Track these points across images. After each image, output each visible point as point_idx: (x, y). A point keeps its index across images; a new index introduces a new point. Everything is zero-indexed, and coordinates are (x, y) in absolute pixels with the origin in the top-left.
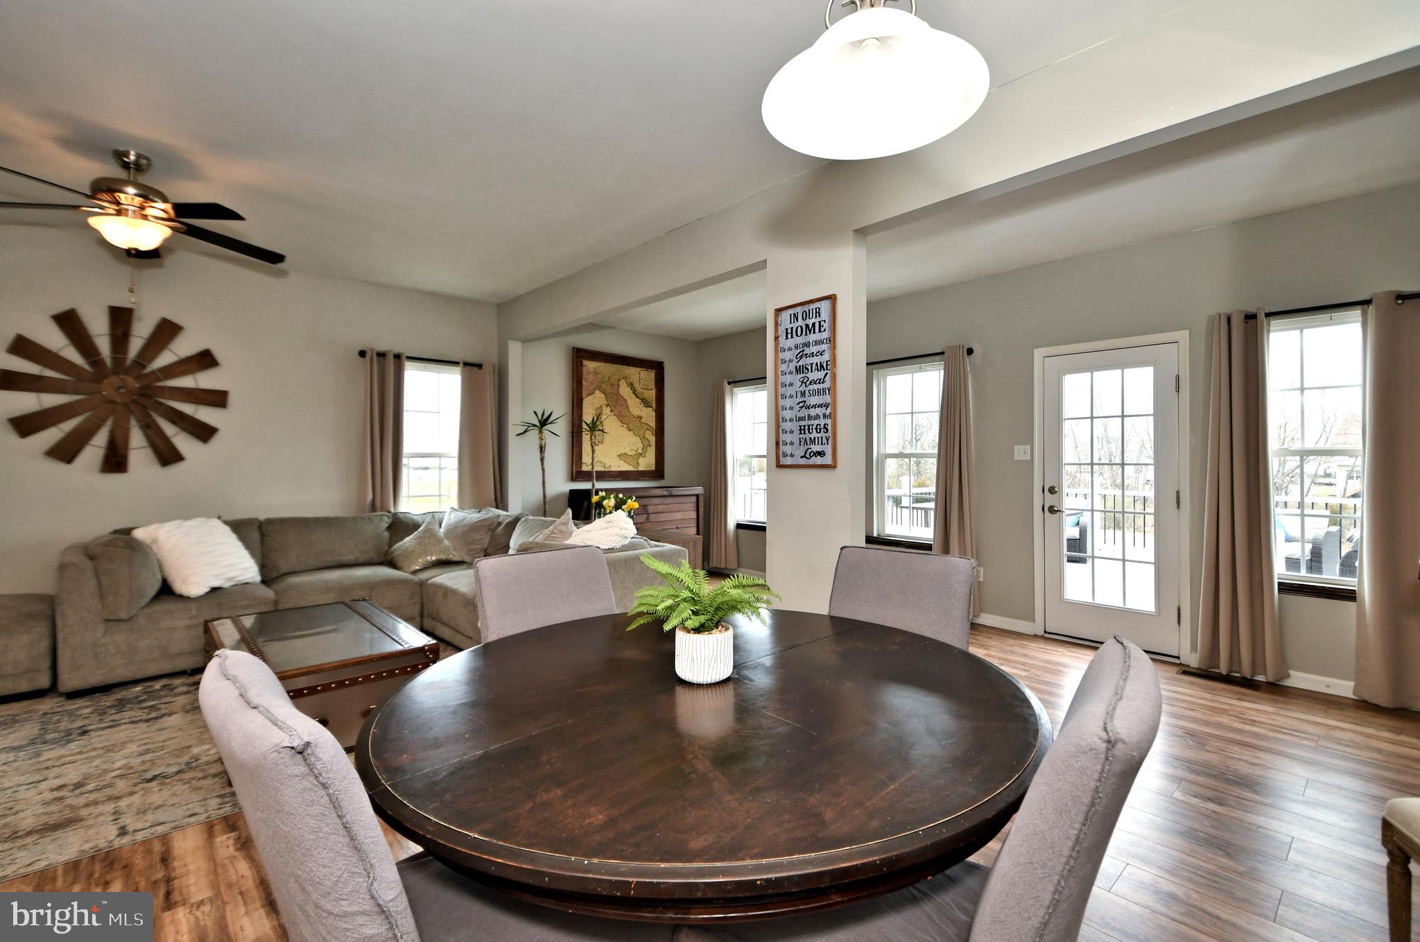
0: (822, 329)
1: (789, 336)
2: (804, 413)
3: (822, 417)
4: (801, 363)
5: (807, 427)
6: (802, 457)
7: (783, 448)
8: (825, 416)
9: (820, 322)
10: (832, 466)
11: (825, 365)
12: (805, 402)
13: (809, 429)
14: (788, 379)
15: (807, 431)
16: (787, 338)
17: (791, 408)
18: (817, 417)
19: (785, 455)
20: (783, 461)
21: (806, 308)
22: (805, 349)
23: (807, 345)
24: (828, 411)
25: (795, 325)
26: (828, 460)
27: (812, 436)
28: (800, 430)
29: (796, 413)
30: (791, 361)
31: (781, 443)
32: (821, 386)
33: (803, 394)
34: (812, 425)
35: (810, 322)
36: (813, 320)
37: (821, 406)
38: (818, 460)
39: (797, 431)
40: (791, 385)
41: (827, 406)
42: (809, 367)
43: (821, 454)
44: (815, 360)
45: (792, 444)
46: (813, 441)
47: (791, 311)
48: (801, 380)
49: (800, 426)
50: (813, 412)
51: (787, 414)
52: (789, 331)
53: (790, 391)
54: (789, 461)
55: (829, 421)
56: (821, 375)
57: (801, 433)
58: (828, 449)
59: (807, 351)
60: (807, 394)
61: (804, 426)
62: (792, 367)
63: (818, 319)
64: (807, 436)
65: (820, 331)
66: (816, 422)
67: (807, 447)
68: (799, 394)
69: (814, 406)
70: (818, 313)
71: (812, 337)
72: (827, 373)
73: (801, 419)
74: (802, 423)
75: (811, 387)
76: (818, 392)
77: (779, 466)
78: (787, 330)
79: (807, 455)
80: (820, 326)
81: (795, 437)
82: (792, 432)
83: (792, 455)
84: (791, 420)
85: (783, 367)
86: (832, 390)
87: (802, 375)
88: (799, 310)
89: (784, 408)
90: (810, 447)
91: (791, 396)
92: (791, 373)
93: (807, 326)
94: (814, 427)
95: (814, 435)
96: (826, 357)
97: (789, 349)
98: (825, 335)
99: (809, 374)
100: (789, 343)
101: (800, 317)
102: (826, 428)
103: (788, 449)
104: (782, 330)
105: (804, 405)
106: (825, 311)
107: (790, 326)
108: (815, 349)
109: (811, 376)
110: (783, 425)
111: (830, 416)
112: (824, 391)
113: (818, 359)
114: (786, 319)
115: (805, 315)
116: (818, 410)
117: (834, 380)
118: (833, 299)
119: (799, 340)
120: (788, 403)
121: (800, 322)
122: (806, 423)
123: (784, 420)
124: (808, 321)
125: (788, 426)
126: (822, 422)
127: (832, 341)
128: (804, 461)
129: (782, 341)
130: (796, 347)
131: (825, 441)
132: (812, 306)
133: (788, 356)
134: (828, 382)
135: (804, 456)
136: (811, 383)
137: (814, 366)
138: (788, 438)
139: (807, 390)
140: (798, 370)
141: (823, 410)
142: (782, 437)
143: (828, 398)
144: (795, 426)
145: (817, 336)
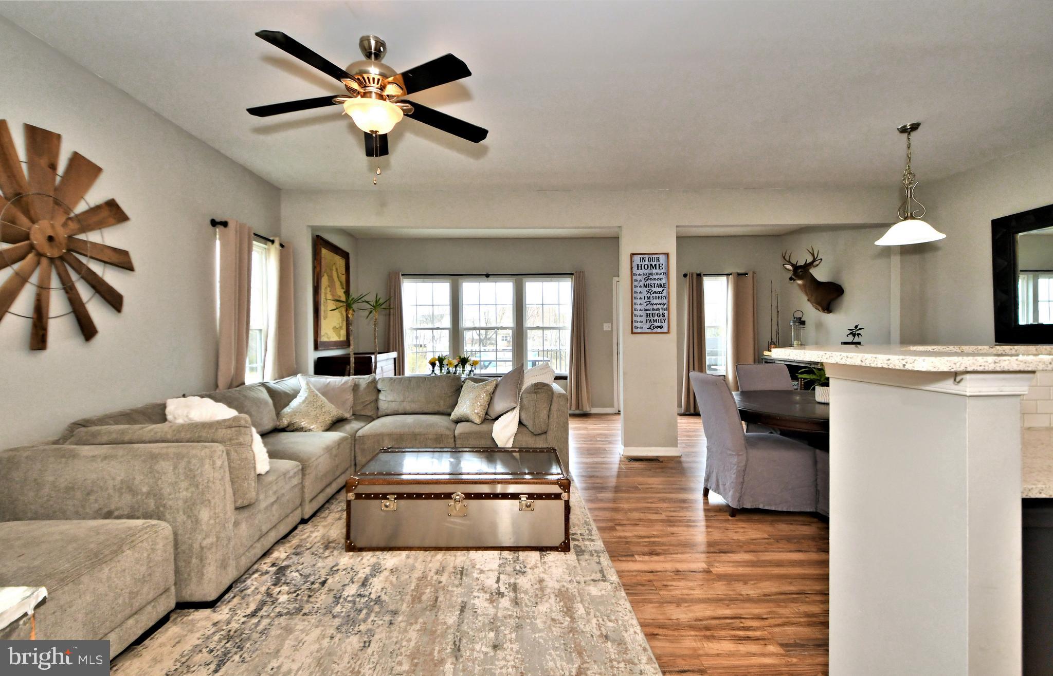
0: (661, 268)
1: (640, 268)
2: (649, 307)
3: (661, 310)
4: (647, 282)
5: (651, 314)
6: (648, 329)
7: (635, 324)
8: (663, 309)
10: (668, 332)
11: (663, 285)
13: (653, 315)
14: (639, 289)
15: (651, 316)
16: (638, 269)
17: (641, 304)
18: (658, 309)
19: (636, 328)
20: (635, 330)
21: (651, 256)
23: (652, 274)
24: (665, 307)
25: (643, 264)
26: (665, 329)
28: (647, 315)
29: (644, 306)
30: (640, 281)
31: (634, 321)
32: (660, 295)
33: (649, 298)
35: (653, 263)
36: (655, 263)
37: (660, 304)
38: (659, 330)
39: (644, 316)
40: (641, 293)
41: (664, 304)
42: (653, 285)
43: (661, 327)
44: (656, 282)
45: (641, 322)
46: (656, 321)
47: (641, 256)
48: (648, 291)
50: (655, 307)
51: (638, 307)
52: (640, 266)
53: (639, 296)
54: (639, 330)
55: (666, 312)
56: (660, 289)
57: (647, 317)
58: (665, 325)
59: (651, 277)
60: (651, 298)
62: (642, 284)
63: (658, 263)
64: (652, 318)
65: (659, 268)
66: (658, 312)
67: (651, 324)
68: (646, 298)
69: (656, 304)
70: (658, 260)
71: (654, 271)
72: (664, 290)
73: (647, 310)
74: (648, 312)
75: (654, 295)
76: (659, 298)
77: (633, 333)
78: (638, 265)
79: (652, 328)
80: (659, 267)
81: (644, 319)
82: (641, 316)
83: (641, 328)
84: (641, 310)
85: (636, 283)
86: (668, 297)
87: (648, 289)
88: (646, 257)
89: (636, 304)
90: (653, 324)
91: (641, 298)
92: (640, 287)
93: (651, 265)
94: (656, 314)
95: (656, 318)
96: (663, 281)
97: (640, 275)
98: (662, 271)
99: (653, 289)
100: (640, 271)
101: (647, 260)
102: (663, 314)
103: (639, 325)
104: (634, 264)
105: (649, 303)
106: (662, 259)
107: (640, 264)
108: (656, 277)
109: (654, 290)
110: (635, 313)
111: (667, 309)
112: (662, 297)
113: (659, 282)
114: (637, 259)
115: (650, 260)
116: (658, 306)
117: (668, 293)
118: (667, 254)
119: (647, 271)
120: (639, 301)
121: (647, 262)
122: (651, 312)
123: (636, 310)
124: (651, 263)
125: (638, 313)
126: (661, 312)
127: (667, 274)
128: (649, 331)
129: (635, 270)
130: (644, 274)
131: (663, 321)
132: (654, 256)
133: (638, 278)
134: (664, 294)
135: (650, 328)
136: (653, 293)
137: (656, 285)
138: (639, 319)
139: (651, 296)
140: (645, 286)
141: (662, 306)
142: (635, 318)
143: (665, 301)
144: (644, 313)
145: (658, 271)
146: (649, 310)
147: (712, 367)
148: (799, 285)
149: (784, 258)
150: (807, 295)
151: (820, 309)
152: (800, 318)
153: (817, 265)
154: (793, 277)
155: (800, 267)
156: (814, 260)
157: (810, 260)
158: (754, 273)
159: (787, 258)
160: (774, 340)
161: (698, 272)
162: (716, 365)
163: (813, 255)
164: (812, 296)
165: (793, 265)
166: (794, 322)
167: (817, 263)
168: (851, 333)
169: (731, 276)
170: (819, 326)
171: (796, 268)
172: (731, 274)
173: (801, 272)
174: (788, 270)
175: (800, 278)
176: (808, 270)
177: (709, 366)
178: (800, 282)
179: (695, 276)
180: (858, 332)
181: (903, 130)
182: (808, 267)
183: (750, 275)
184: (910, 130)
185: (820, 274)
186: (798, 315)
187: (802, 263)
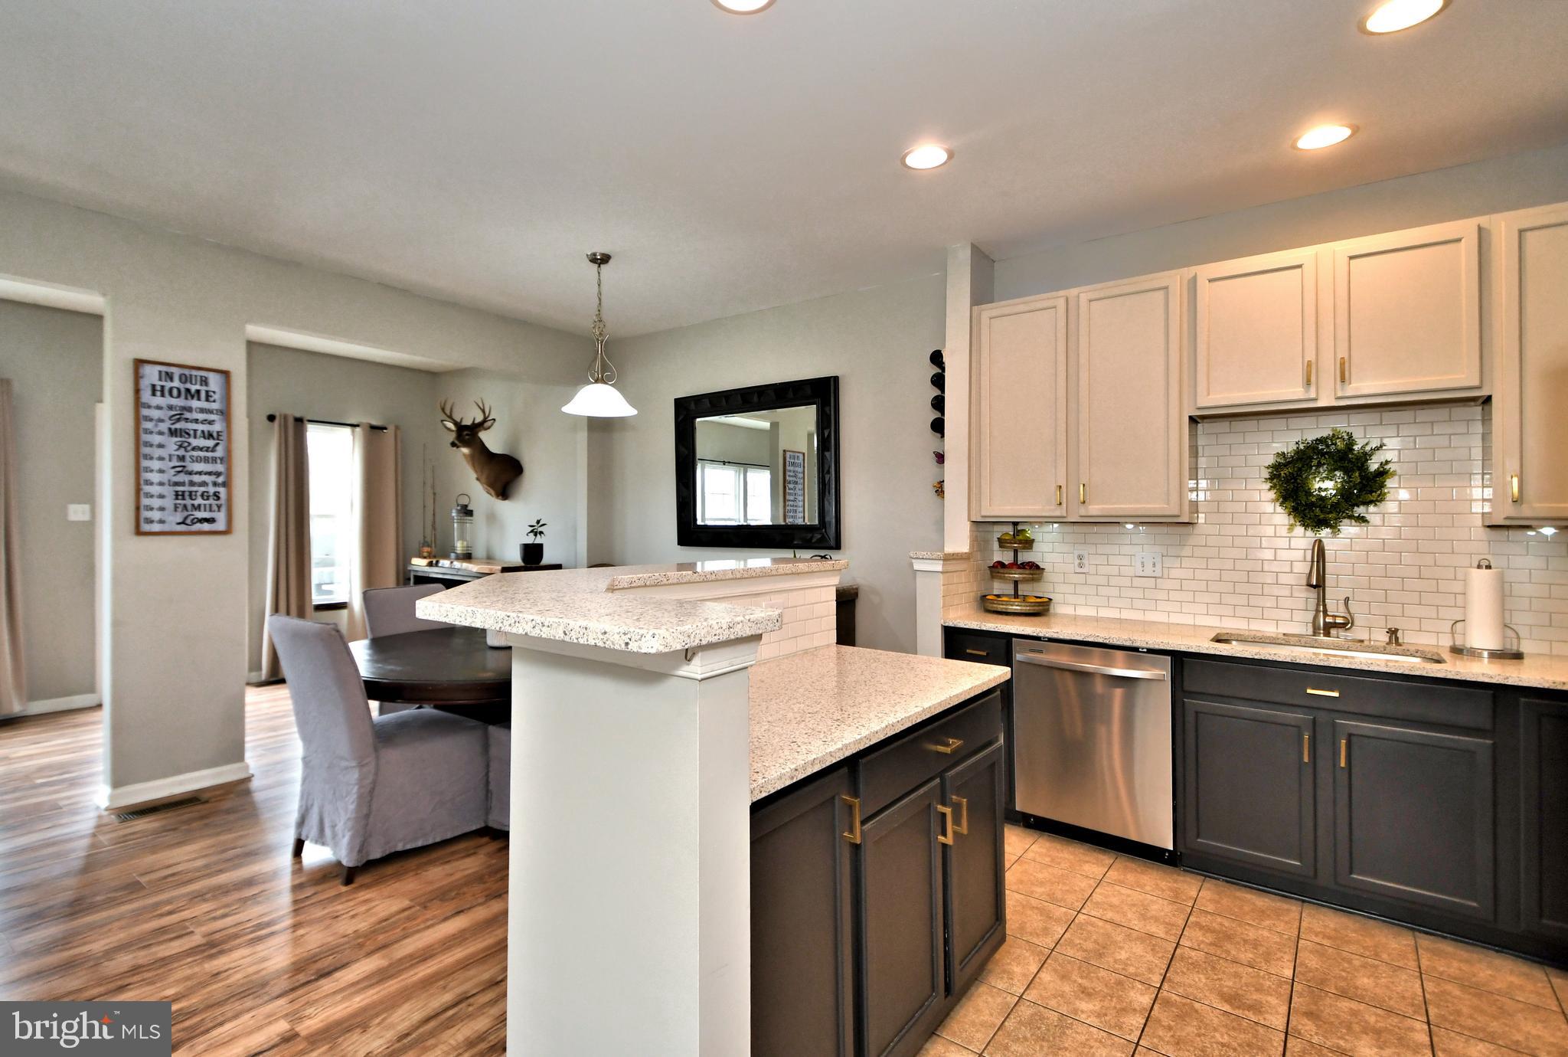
0: (211, 399)
1: (158, 393)
2: (182, 478)
3: (210, 485)
4: (178, 426)
5: (187, 494)
6: (179, 524)
7: (145, 514)
8: (215, 484)
9: (207, 392)
10: (227, 532)
11: (215, 435)
12: (184, 467)
13: (190, 495)
14: (156, 439)
15: (187, 497)
16: (153, 394)
17: (161, 471)
18: (204, 484)
19: (150, 521)
20: (146, 527)
21: (187, 372)
22: (185, 412)
23: (187, 409)
24: (221, 480)
25: (168, 385)
26: (220, 525)
27: (196, 503)
28: (177, 495)
29: (170, 475)
30: (160, 420)
31: (142, 508)
32: (210, 454)
33: (182, 458)
34: (196, 492)
35: (193, 388)
36: (198, 387)
37: (210, 473)
38: (206, 527)
39: (170, 496)
40: (161, 446)
41: (218, 474)
42: (192, 432)
43: (211, 521)
44: (200, 427)
45: (162, 509)
46: (198, 508)
47: (164, 369)
48: (179, 443)
49: (177, 492)
50: (197, 478)
51: (155, 477)
52: (158, 388)
53: (157, 452)
54: (156, 527)
55: (222, 491)
56: (210, 443)
57: (177, 499)
58: (221, 517)
59: (187, 415)
60: (188, 459)
61: (184, 492)
62: (164, 427)
63: (205, 388)
64: (188, 502)
65: (207, 400)
66: (202, 489)
67: (186, 513)
68: (174, 458)
69: (200, 473)
70: (205, 381)
71: (195, 404)
72: (217, 444)
73: (176, 484)
74: (179, 489)
75: (195, 453)
76: (206, 460)
77: (139, 532)
78: (153, 386)
79: (188, 521)
80: (207, 396)
81: (169, 502)
82: (161, 496)
83: (162, 522)
84: (161, 484)
85: (149, 425)
86: (227, 459)
87: (179, 439)
88: (176, 371)
89: (148, 470)
90: (191, 513)
91: (161, 459)
92: (161, 433)
93: (188, 390)
94: (199, 494)
95: (199, 501)
96: (217, 427)
97: (159, 408)
98: (215, 406)
99: (191, 440)
100: (158, 400)
101: (176, 378)
102: (217, 496)
103: (156, 515)
104: (145, 384)
105: (183, 470)
106: (215, 383)
107: (158, 383)
108: (201, 416)
109: (195, 442)
110: (147, 489)
111: (224, 484)
112: (214, 460)
113: (206, 428)
114: (151, 374)
115: (184, 379)
116: (204, 478)
117: (229, 451)
118: (226, 374)
119: (174, 402)
120: (156, 465)
121: (176, 383)
122: (186, 488)
123: (149, 483)
124: (188, 386)
125: (155, 490)
126: (211, 490)
127: (226, 413)
128: (183, 528)
129: (146, 396)
130: (170, 408)
131: (215, 508)
132: (194, 373)
133: (155, 414)
134: (220, 452)
135: (183, 523)
136: (194, 449)
137: (199, 433)
138: (156, 503)
139: (188, 455)
140: (173, 433)
141: (213, 478)
142: (145, 501)
143: (220, 467)
144: (168, 491)
145: (203, 404)
146: (182, 484)
147: (324, 587)
148: (464, 455)
149: (443, 410)
150: (476, 472)
151: (493, 493)
152: (466, 506)
153: (489, 428)
154: (457, 442)
155: (466, 427)
156: (485, 421)
157: (479, 418)
158: (397, 428)
159: (448, 412)
160: (428, 539)
161: (298, 415)
162: (332, 583)
163: (483, 411)
164: (482, 472)
165: (455, 423)
166: (459, 512)
167: (489, 423)
168: (532, 531)
169: (358, 429)
170: (492, 518)
171: (461, 428)
172: (358, 426)
173: (468, 434)
174: (449, 429)
175: (466, 444)
176: (477, 433)
177: (319, 586)
178: (465, 450)
179: (291, 422)
180: (540, 529)
181: (593, 259)
182: (477, 429)
183: (390, 432)
184: (601, 260)
185: (493, 441)
186: (464, 501)
187: (468, 422)
